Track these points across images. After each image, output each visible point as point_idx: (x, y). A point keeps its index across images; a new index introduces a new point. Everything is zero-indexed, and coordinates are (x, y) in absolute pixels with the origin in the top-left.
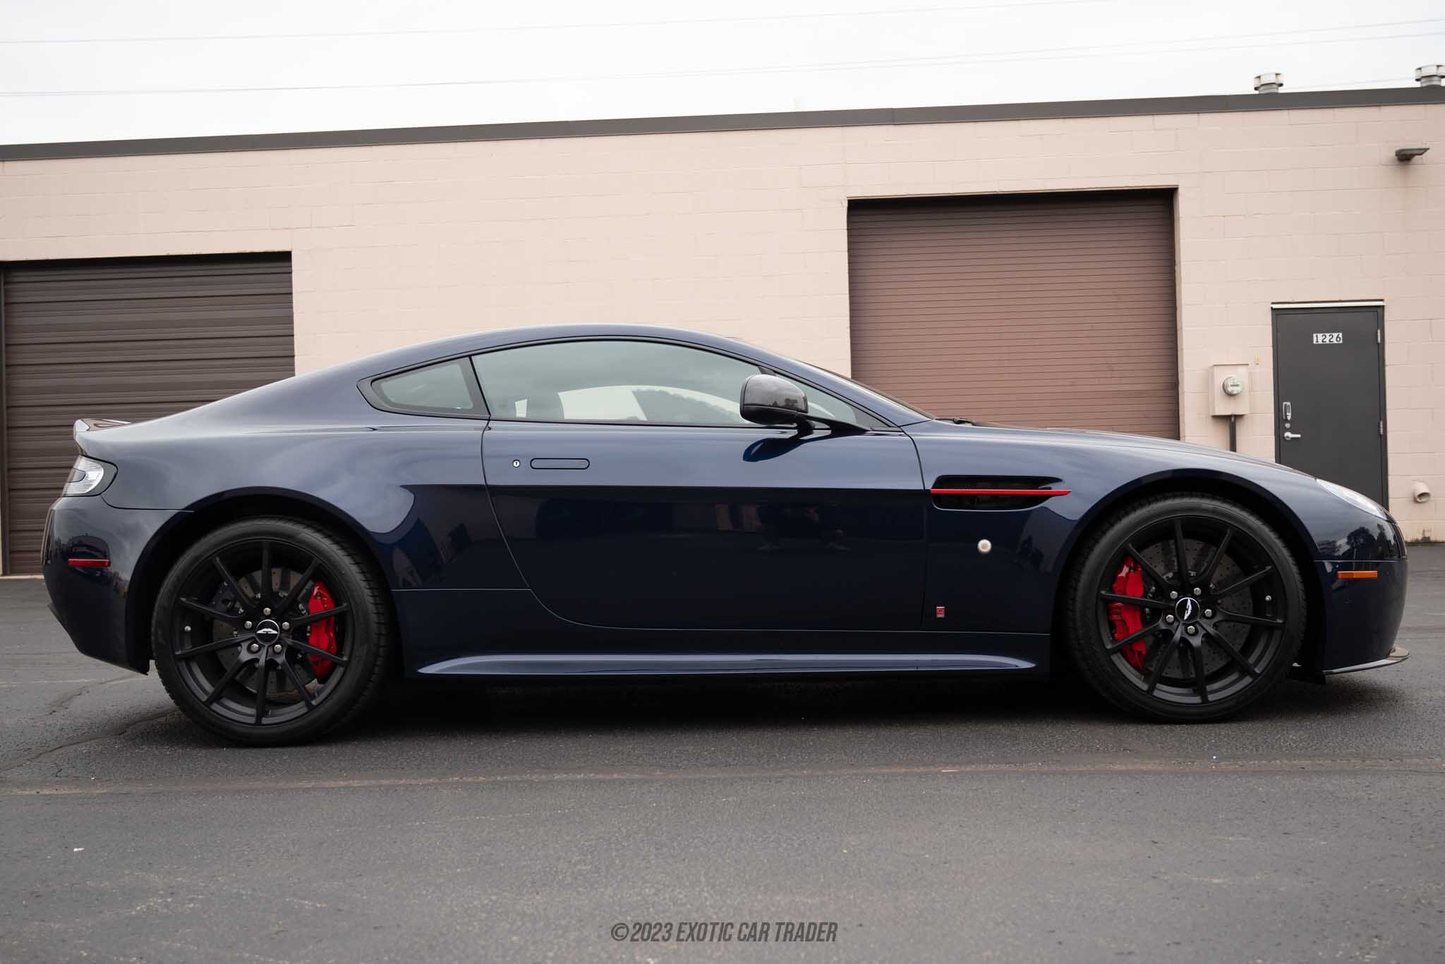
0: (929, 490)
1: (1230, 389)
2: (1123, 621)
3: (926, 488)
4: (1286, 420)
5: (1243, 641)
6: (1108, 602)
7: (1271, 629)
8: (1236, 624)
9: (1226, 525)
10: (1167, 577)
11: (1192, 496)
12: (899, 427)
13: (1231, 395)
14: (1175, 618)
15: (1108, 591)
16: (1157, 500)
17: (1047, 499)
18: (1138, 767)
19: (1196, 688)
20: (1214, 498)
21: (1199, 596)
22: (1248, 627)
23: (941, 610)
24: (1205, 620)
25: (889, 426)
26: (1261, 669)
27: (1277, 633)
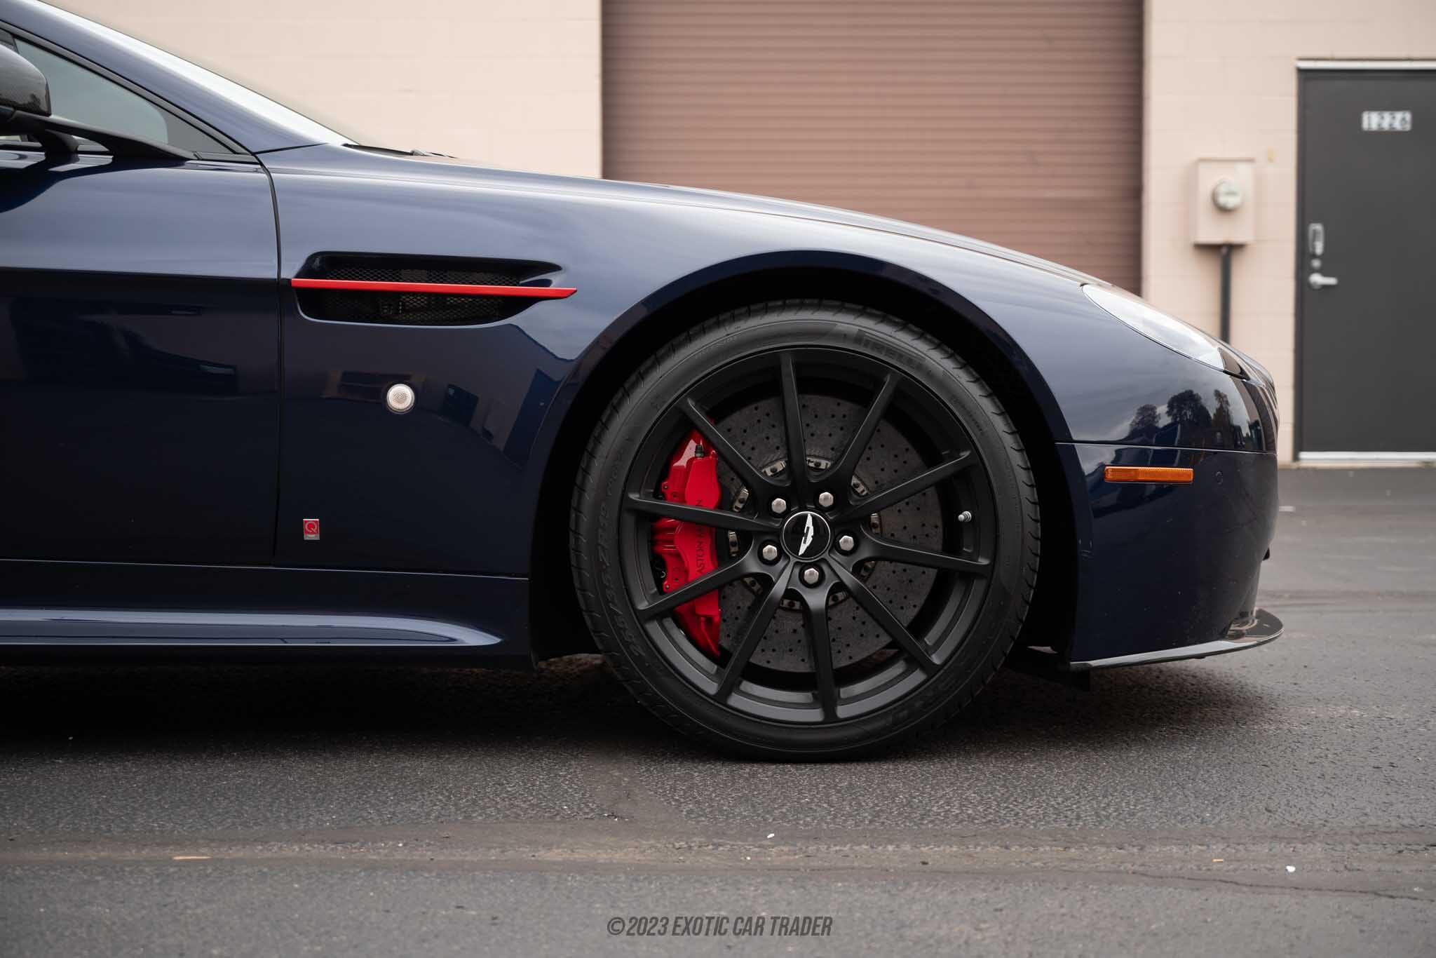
0: (289, 280)
1: (1224, 200)
2: (678, 555)
3: (284, 275)
4: (1314, 256)
5: (920, 601)
6: (648, 520)
7: (969, 576)
8: (908, 567)
9: (883, 368)
10: (773, 471)
11: (819, 307)
12: (254, 154)
13: (1223, 210)
14: (780, 552)
15: (647, 496)
16: (749, 314)
17: (527, 307)
18: (581, 855)
19: (816, 692)
20: (862, 313)
21: (830, 509)
22: (932, 573)
23: (311, 526)
24: (838, 557)
25: (235, 152)
26: (945, 657)
27: (978, 586)
